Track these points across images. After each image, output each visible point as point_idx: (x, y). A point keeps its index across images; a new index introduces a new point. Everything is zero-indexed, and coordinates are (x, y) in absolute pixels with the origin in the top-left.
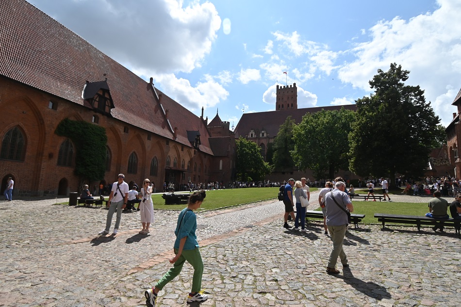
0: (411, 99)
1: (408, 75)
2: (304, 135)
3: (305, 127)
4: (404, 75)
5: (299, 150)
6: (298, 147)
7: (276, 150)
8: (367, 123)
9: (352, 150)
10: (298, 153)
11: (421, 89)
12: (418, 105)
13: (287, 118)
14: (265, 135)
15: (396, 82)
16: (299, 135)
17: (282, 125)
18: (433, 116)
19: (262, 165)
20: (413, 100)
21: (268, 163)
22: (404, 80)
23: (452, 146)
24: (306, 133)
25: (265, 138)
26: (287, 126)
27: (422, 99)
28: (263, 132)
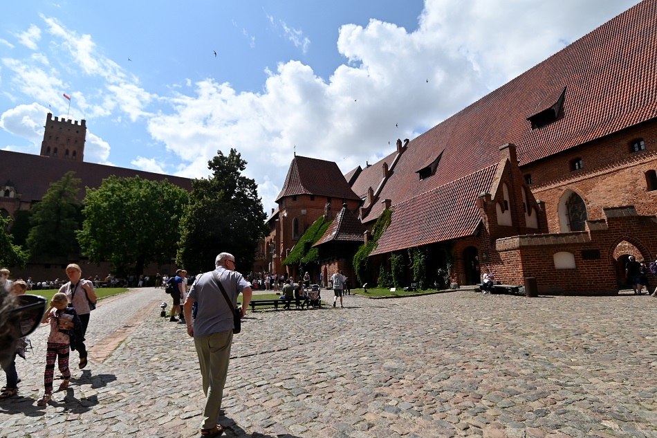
0: (246, 191)
1: (245, 165)
2: (104, 208)
3: (109, 196)
4: (241, 165)
5: (93, 231)
6: (93, 226)
7: (36, 224)
8: (204, 208)
9: (184, 238)
10: (90, 234)
11: (256, 183)
12: (251, 198)
13: (66, 174)
14: (12, 195)
15: (235, 170)
16: (97, 208)
17: (55, 184)
18: (262, 211)
19: (10, 250)
20: (248, 192)
21: (19, 247)
22: (242, 169)
23: (269, 241)
24: (110, 206)
25: (12, 200)
26: (65, 186)
27: (255, 193)
28: (8, 188)
